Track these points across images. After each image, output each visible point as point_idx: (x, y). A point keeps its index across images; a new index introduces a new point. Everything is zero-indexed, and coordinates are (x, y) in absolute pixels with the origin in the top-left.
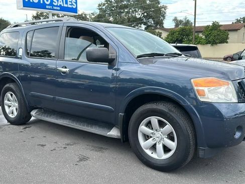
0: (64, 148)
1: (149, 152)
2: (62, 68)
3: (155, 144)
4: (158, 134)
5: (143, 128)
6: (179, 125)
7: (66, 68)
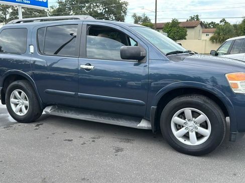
0: (93, 141)
1: (182, 140)
2: (86, 65)
3: (188, 133)
4: (191, 124)
5: (176, 119)
6: (215, 114)
7: (90, 65)
